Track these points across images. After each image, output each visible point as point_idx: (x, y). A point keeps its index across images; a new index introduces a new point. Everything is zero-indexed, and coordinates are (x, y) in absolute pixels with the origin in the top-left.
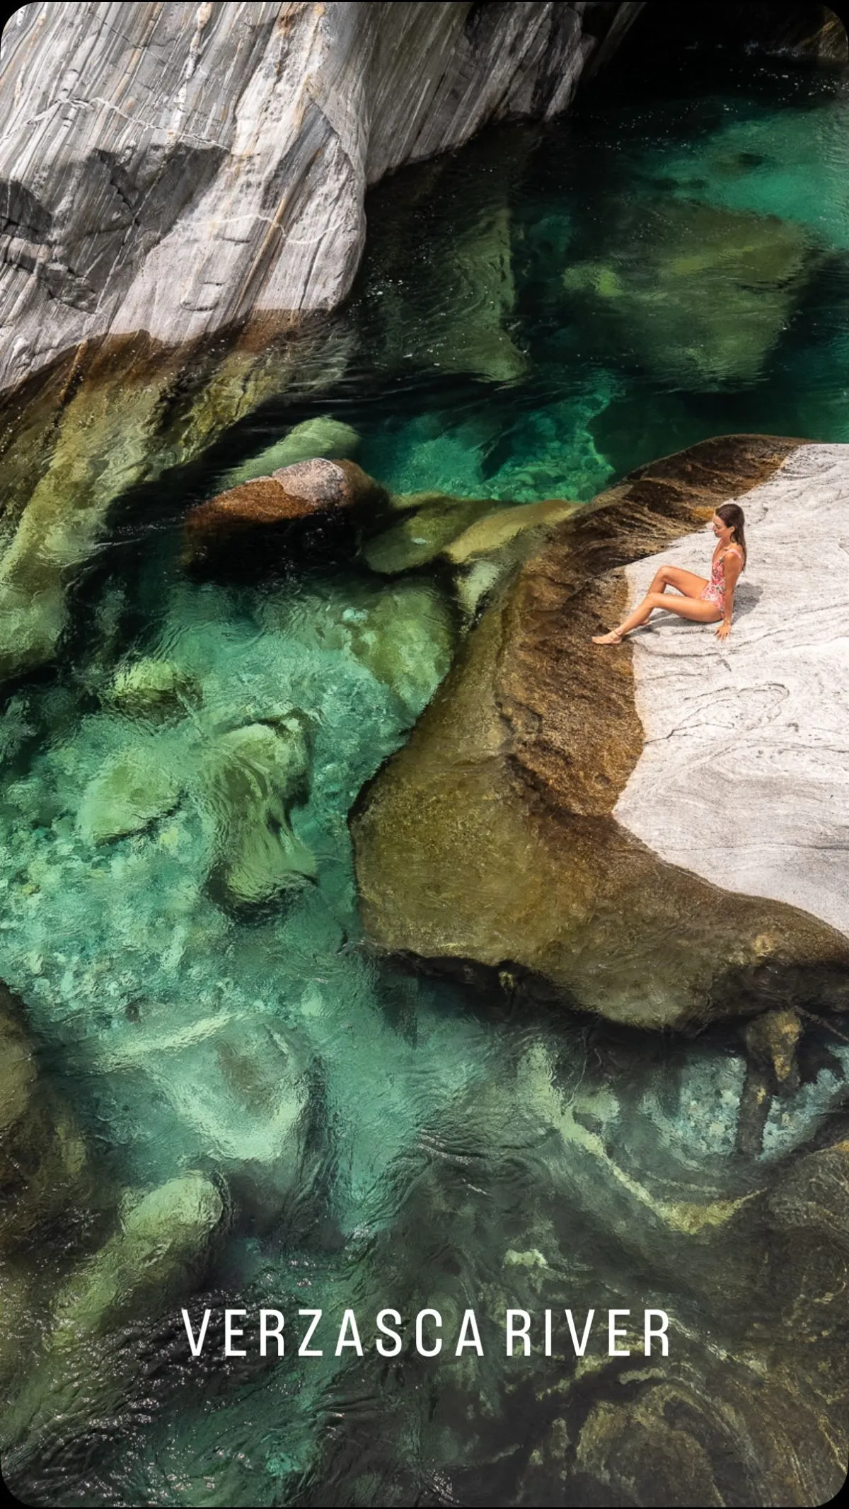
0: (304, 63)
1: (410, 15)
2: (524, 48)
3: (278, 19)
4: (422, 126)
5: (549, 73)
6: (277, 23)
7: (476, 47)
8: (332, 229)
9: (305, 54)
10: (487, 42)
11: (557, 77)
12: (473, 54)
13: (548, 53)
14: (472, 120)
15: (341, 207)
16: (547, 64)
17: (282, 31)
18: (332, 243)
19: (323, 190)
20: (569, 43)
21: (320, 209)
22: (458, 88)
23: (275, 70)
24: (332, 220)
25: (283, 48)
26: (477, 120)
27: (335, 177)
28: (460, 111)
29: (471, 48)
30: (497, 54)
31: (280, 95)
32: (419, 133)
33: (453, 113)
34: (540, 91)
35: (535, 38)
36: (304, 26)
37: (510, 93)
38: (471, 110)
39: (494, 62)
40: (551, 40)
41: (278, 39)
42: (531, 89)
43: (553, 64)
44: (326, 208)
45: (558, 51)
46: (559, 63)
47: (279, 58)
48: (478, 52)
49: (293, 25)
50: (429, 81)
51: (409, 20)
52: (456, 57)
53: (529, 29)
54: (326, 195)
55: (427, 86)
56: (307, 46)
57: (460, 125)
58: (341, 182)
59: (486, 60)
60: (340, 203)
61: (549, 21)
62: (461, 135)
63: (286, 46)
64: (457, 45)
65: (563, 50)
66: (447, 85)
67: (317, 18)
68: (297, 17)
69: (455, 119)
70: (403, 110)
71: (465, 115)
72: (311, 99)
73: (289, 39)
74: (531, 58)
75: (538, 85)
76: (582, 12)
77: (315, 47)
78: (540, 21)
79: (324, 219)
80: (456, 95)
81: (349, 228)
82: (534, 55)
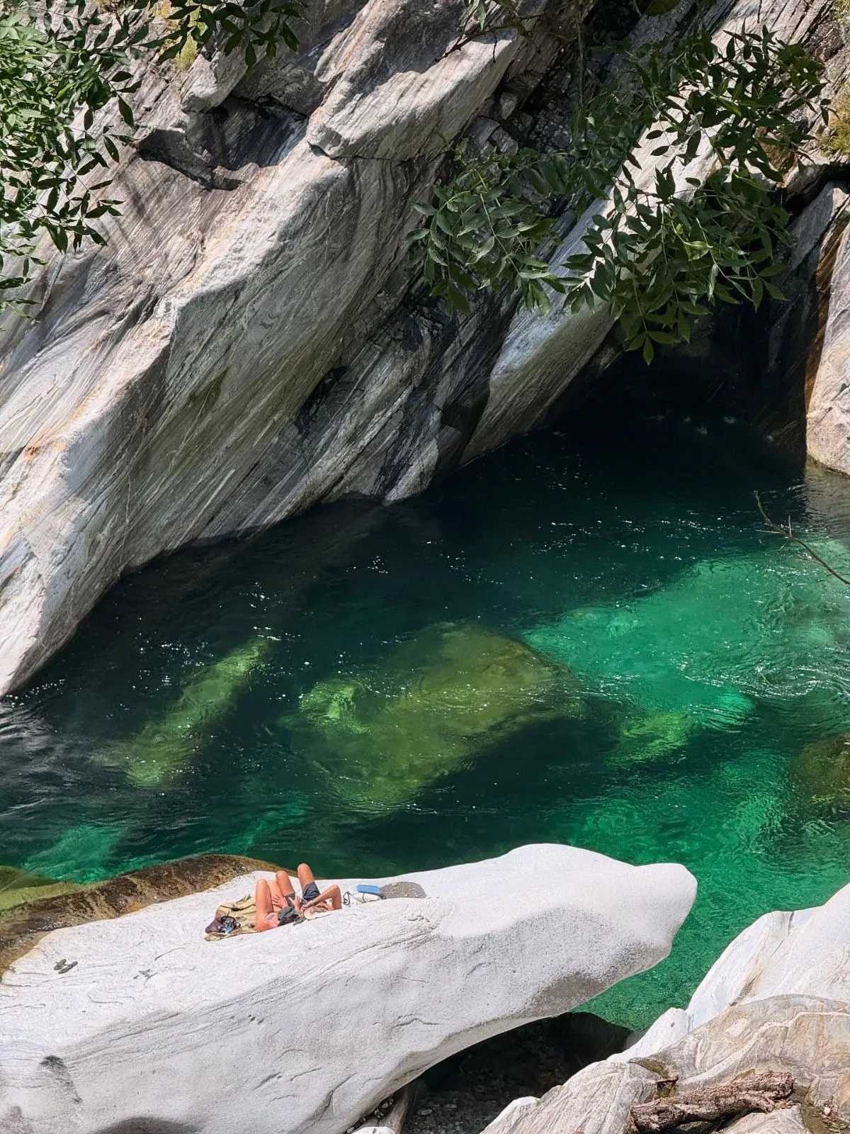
0: (35, 489)
1: (195, 428)
2: (367, 439)
3: (26, 449)
4: (217, 512)
5: (396, 461)
6: (24, 451)
7: (305, 436)
8: (16, 633)
9: (38, 481)
10: (319, 431)
11: (402, 467)
12: (300, 443)
13: (397, 443)
14: (283, 507)
15: (28, 616)
16: (396, 452)
17: (27, 458)
18: (11, 647)
19: (17, 600)
20: (422, 436)
21: (12, 614)
22: (272, 476)
23: (12, 490)
24: (19, 625)
25: (24, 472)
26: (289, 507)
27: (28, 591)
28: (269, 498)
29: (300, 437)
30: (327, 445)
31: (8, 513)
32: (212, 519)
33: (260, 500)
34: (383, 478)
35: (383, 428)
36: (46, 456)
37: (346, 478)
38: (283, 497)
39: (323, 452)
40: (403, 432)
41: (21, 465)
42: (375, 475)
43: (402, 453)
44: (16, 614)
45: (409, 442)
46: (408, 453)
47: (18, 480)
48: (306, 442)
49: (38, 455)
50: (233, 471)
51: (193, 431)
52: (278, 446)
53: (375, 420)
54: (19, 604)
55: (228, 476)
56: (43, 475)
57: (266, 512)
58: (33, 596)
59: (314, 449)
60: (28, 613)
61: (401, 413)
62: (265, 522)
63: (27, 471)
64: (281, 434)
65: (414, 441)
66: (262, 472)
67: (57, 452)
68: (42, 450)
69: (262, 506)
70: (189, 501)
71: (276, 502)
72: (20, 528)
73: (30, 465)
74: (376, 446)
75: (383, 471)
76: (441, 407)
77: (49, 476)
78: (389, 414)
79: (13, 624)
80: (268, 483)
81: (29, 636)
82: (380, 444)
